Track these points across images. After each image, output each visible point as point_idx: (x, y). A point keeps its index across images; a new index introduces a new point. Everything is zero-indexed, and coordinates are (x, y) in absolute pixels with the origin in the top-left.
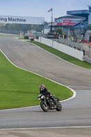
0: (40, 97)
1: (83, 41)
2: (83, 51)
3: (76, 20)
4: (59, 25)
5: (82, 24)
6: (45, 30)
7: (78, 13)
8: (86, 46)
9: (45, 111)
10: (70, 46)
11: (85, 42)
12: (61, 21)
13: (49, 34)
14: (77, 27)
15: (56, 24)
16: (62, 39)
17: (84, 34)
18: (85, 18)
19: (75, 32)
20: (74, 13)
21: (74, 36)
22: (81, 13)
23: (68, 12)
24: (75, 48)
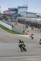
7: (13, 9)
12: (6, 12)
14: (13, 15)
15: (4, 14)
19: (12, 17)
20: (12, 9)
22: (14, 9)
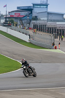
0: (23, 67)
1: (29, 28)
2: (29, 35)
3: (23, 14)
4: (12, 17)
5: (28, 16)
6: (1, 20)
7: (25, 8)
8: (31, 32)
9: (26, 77)
10: (19, 31)
11: (30, 29)
12: (13, 14)
13: (4, 23)
14: (24, 18)
15: (9, 16)
16: (14, 27)
17: (29, 24)
18: (30, 12)
19: (23, 22)
20: (22, 8)
21: (22, 24)
22: (27, 8)
23: (18, 8)
24: (23, 33)
